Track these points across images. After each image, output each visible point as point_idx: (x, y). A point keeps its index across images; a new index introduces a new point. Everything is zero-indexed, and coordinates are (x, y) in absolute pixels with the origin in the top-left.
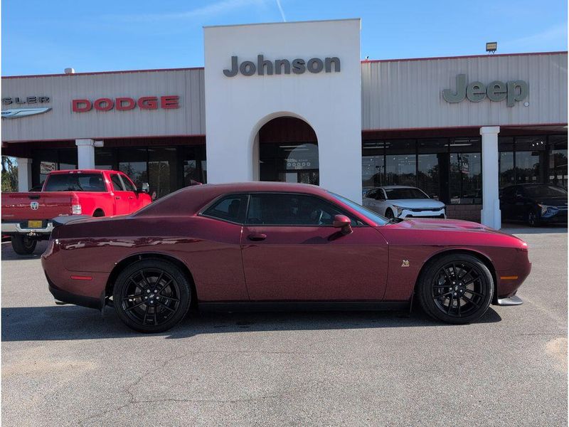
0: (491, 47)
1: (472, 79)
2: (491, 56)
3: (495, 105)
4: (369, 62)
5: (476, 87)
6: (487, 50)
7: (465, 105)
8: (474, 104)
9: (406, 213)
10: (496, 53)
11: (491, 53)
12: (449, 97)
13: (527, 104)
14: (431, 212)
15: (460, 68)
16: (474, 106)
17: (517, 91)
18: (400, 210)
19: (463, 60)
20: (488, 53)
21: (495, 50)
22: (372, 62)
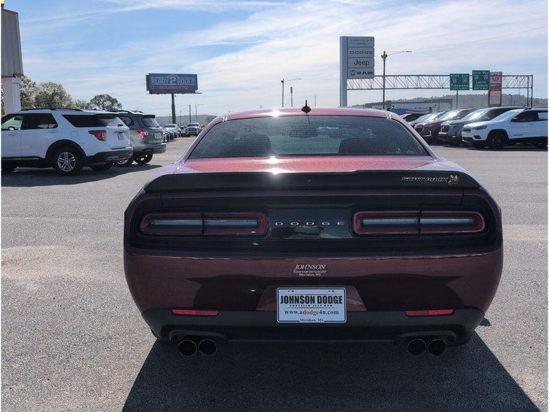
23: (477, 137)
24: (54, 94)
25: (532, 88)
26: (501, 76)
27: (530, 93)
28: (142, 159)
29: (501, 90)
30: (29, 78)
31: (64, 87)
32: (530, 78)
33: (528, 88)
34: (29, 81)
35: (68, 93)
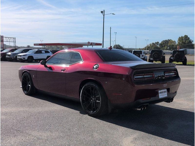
23: (24, 58)
25: (15, 42)
26: (3, 37)
27: (15, 44)
29: (3, 42)
32: (15, 39)
33: (14, 42)
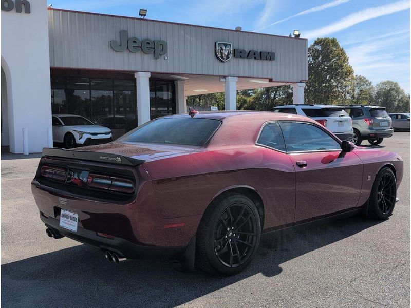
0: (143, 13)
1: (131, 35)
2: (143, 19)
3: (146, 56)
4: (52, 9)
5: (135, 42)
6: (140, 15)
7: (126, 54)
8: (132, 54)
9: (86, 137)
10: (145, 18)
11: (142, 17)
12: (115, 46)
13: (166, 58)
14: (104, 135)
15: (123, 25)
16: (132, 55)
17: (160, 48)
18: (81, 134)
19: (125, 19)
20: (140, 17)
21: (145, 15)
22: (55, 10)
24: (392, 89)
28: (375, 141)
30: (367, 79)
31: (399, 84)
34: (367, 81)
35: (402, 88)
